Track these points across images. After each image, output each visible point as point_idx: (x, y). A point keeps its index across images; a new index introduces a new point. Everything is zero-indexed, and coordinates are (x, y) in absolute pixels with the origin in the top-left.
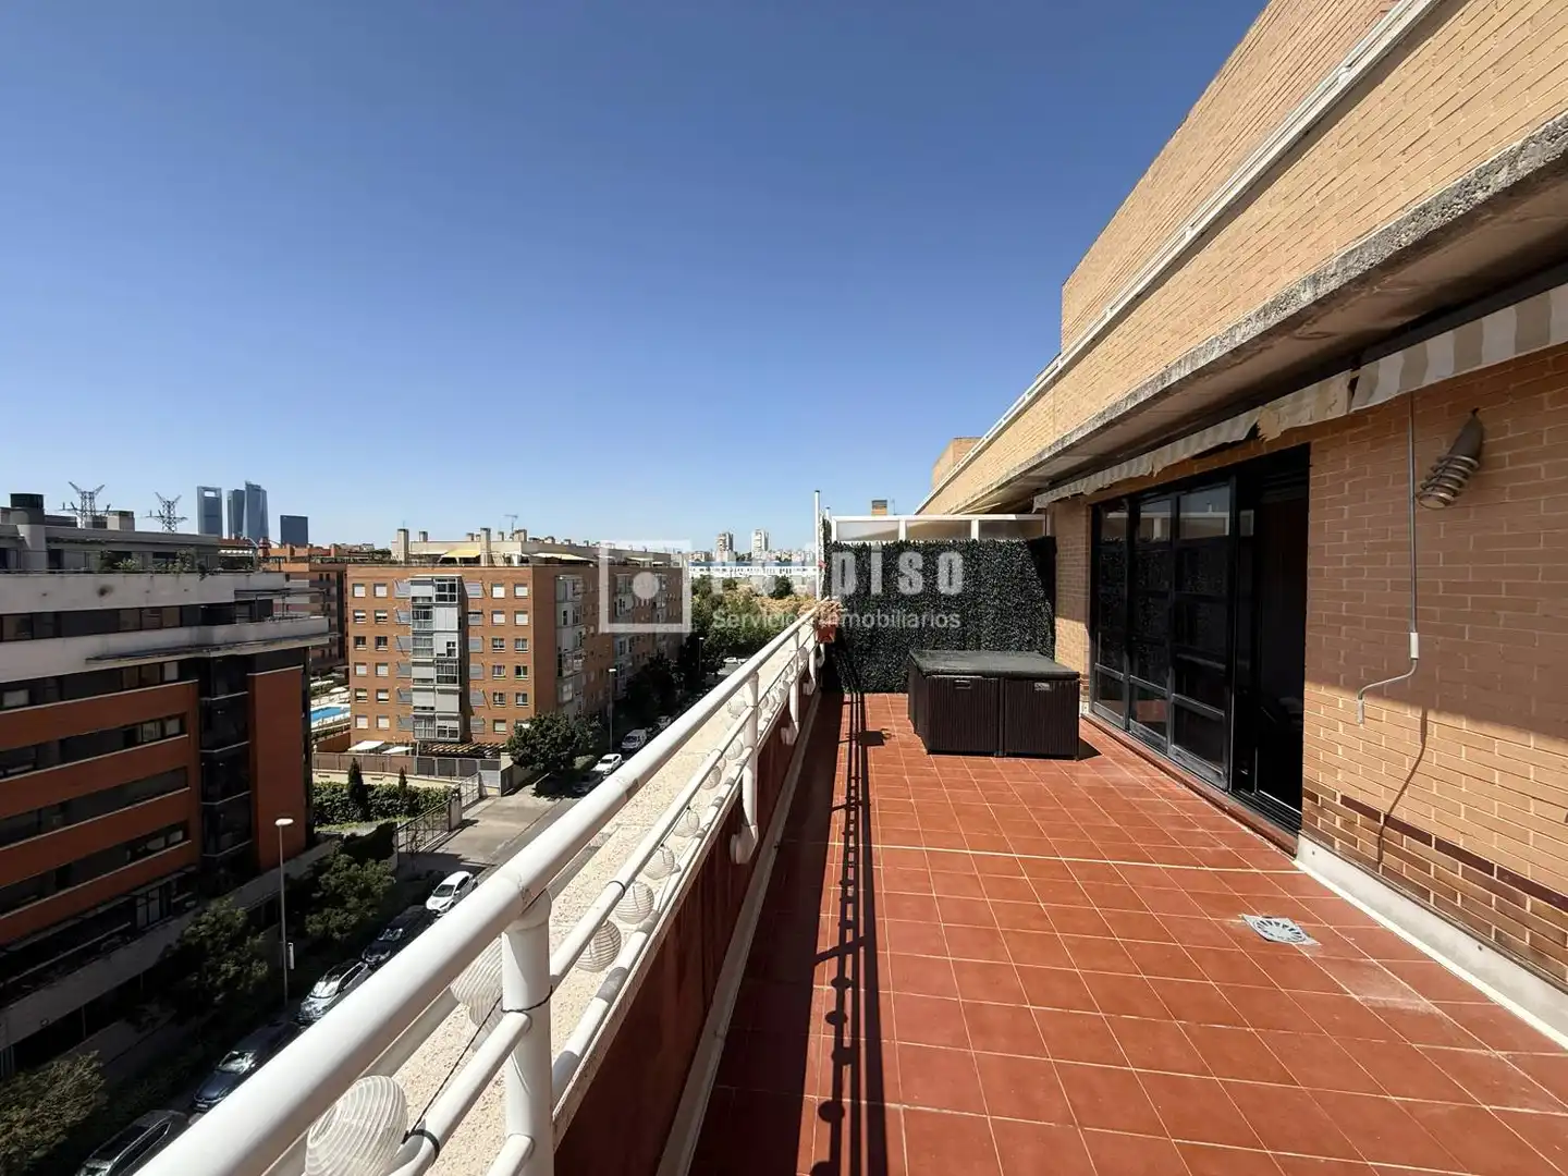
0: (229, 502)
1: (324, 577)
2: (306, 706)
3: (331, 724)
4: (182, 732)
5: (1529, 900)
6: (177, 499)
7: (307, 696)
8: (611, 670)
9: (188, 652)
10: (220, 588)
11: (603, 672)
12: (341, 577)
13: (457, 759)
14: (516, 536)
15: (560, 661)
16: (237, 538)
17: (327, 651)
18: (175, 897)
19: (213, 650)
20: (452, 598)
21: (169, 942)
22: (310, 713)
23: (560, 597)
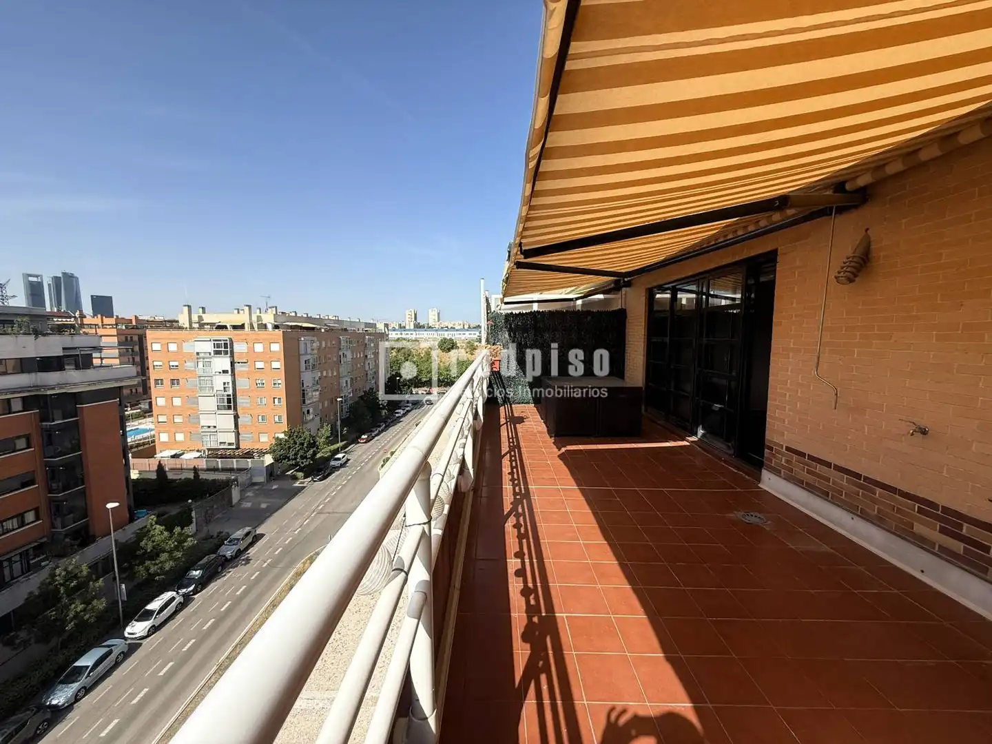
0: (49, 285)
1: (129, 339)
2: (123, 427)
3: (140, 440)
4: (29, 447)
5: (878, 490)
6: (8, 282)
7: (123, 421)
8: (339, 399)
9: (29, 391)
10: (52, 346)
11: (333, 401)
12: (142, 339)
13: (235, 460)
14: (270, 310)
15: (304, 394)
16: (59, 310)
17: (134, 391)
18: (32, 559)
19: (49, 389)
20: (226, 353)
21: (32, 589)
22: (126, 432)
23: (302, 352)
